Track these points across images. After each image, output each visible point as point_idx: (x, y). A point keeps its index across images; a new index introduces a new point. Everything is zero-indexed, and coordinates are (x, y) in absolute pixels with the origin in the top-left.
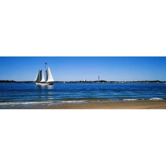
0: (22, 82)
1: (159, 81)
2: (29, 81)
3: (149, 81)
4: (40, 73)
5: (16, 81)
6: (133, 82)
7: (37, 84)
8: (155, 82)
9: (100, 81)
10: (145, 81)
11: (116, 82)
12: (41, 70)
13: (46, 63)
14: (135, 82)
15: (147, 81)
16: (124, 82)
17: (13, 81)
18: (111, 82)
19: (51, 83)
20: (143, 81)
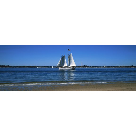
0: (16, 67)
1: (134, 66)
2: (22, 66)
3: (125, 66)
4: (63, 58)
5: (11, 66)
6: (112, 67)
7: (59, 68)
8: (131, 66)
9: (83, 66)
10: (122, 66)
11: (96, 67)
12: (64, 56)
13: (68, 49)
14: (113, 67)
15: (123, 66)
16: (104, 66)
17: (8, 66)
18: (92, 67)
19: (73, 68)
20: (120, 66)
